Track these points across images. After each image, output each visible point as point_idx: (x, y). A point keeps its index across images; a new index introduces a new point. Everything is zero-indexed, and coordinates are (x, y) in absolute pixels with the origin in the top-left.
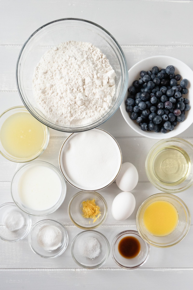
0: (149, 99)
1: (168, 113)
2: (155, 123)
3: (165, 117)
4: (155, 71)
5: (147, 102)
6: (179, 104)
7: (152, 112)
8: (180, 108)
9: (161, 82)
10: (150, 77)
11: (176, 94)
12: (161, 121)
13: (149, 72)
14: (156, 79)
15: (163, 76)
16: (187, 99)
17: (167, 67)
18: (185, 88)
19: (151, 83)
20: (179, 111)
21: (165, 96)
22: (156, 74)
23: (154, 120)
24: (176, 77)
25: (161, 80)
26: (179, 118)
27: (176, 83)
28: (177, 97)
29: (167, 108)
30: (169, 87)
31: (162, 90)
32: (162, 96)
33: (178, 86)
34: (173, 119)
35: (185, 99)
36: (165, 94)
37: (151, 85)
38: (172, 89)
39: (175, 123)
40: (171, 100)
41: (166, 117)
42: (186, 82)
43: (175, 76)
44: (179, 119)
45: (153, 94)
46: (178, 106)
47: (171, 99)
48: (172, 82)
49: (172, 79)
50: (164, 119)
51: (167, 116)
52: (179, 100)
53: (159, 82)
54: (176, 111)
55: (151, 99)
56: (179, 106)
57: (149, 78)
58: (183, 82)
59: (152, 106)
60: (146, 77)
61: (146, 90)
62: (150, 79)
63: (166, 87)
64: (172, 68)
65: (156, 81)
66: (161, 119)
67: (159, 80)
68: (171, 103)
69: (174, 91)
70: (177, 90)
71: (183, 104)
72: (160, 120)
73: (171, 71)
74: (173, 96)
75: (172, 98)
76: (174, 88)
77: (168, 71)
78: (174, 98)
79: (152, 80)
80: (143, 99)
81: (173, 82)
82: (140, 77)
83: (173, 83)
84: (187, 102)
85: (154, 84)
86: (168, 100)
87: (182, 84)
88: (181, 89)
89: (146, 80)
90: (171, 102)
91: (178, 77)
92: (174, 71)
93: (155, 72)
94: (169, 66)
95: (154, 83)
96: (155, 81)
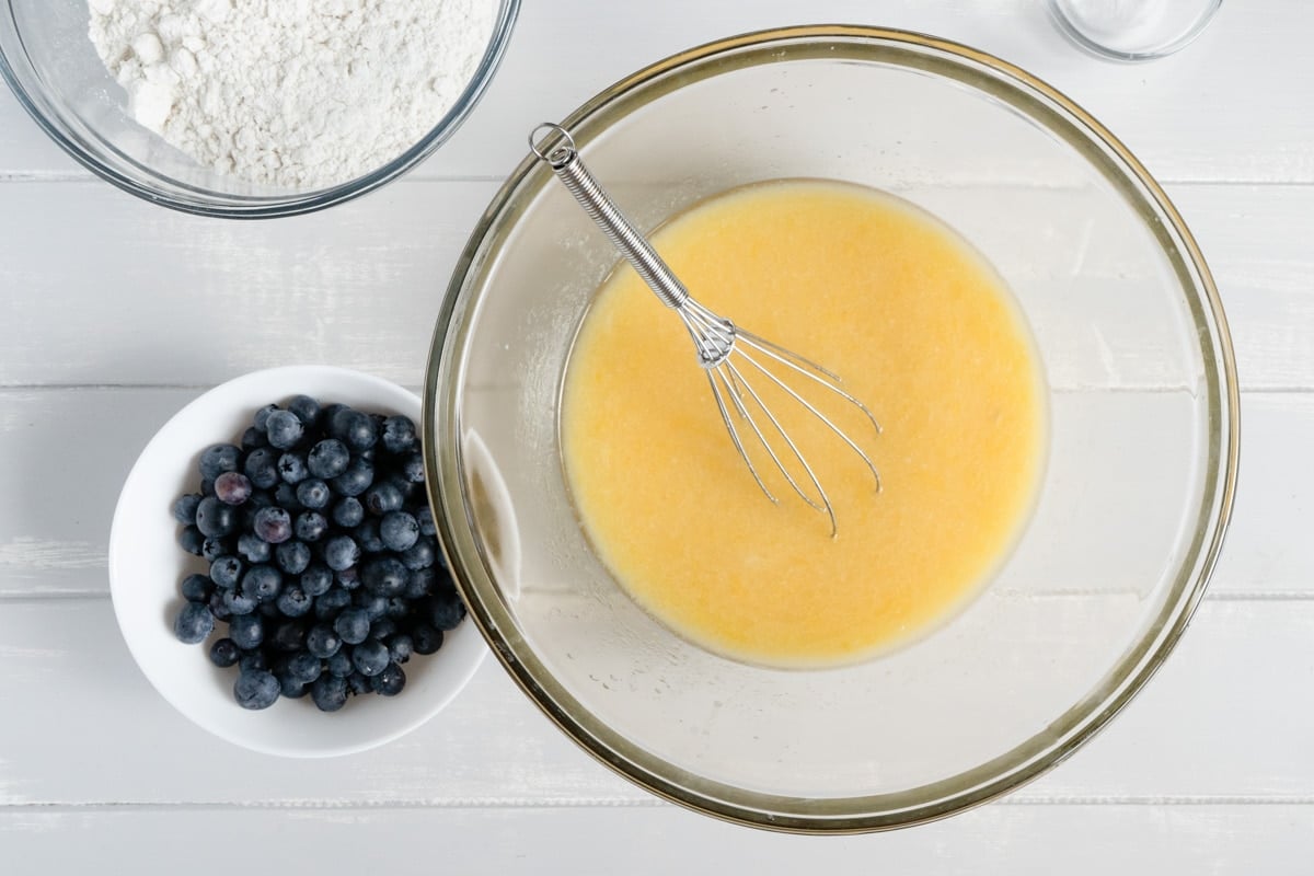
0: (364, 560)
1: (277, 489)
2: (340, 446)
3: (291, 470)
4: (328, 689)
5: (374, 546)
6: (223, 528)
7: (356, 500)
8: (220, 506)
9: (305, 638)
10: (355, 661)
11: (234, 577)
12: (313, 450)
13: (360, 688)
14: (323, 650)
15: (293, 666)
16: (189, 551)
17: (268, 703)
18: (193, 600)
19: (351, 635)
20: (221, 494)
21: (288, 569)
22: (327, 677)
23: (348, 458)
24: (233, 656)
25: (305, 650)
26: (226, 462)
27: (233, 627)
28: (229, 560)
29: (281, 513)
30: (267, 609)
31: (299, 601)
32: (304, 567)
33: (227, 613)
34: (256, 459)
35: (195, 551)
36: (289, 580)
37: (349, 626)
38: (251, 598)
39: (250, 440)
40: (263, 549)
41: (288, 467)
42: (184, 630)
43: (239, 659)
44: (227, 457)
45: (346, 583)
46: (231, 517)
47: (258, 554)
48: (255, 631)
49: (254, 650)
50: (299, 459)
51: (284, 473)
52: (222, 545)
53: (313, 635)
54: (240, 492)
55: (355, 560)
56: (225, 520)
57: (359, 659)
58: (198, 629)
59: (352, 525)
60: (373, 666)
61: (380, 605)
62: (358, 653)
63: (284, 610)
64: (247, 697)
65: (324, 641)
66: (311, 460)
67: (311, 644)
68: (260, 535)
69: (242, 591)
70: (228, 597)
71: (201, 523)
72: (315, 454)
73: (250, 686)
74: (247, 566)
75: (252, 558)
76: (245, 604)
77: (269, 686)
78: (244, 558)
79: (348, 650)
80: (394, 562)
81: (250, 634)
82: (404, 667)
83: (246, 627)
84: (188, 533)
85: (336, 628)
86: (273, 547)
87: (206, 620)
88: (214, 600)
89: (375, 651)
90: (262, 541)
91: (223, 654)
92: (236, 685)
93: (332, 686)
94: (260, 708)
95: (336, 636)
96: (331, 644)
